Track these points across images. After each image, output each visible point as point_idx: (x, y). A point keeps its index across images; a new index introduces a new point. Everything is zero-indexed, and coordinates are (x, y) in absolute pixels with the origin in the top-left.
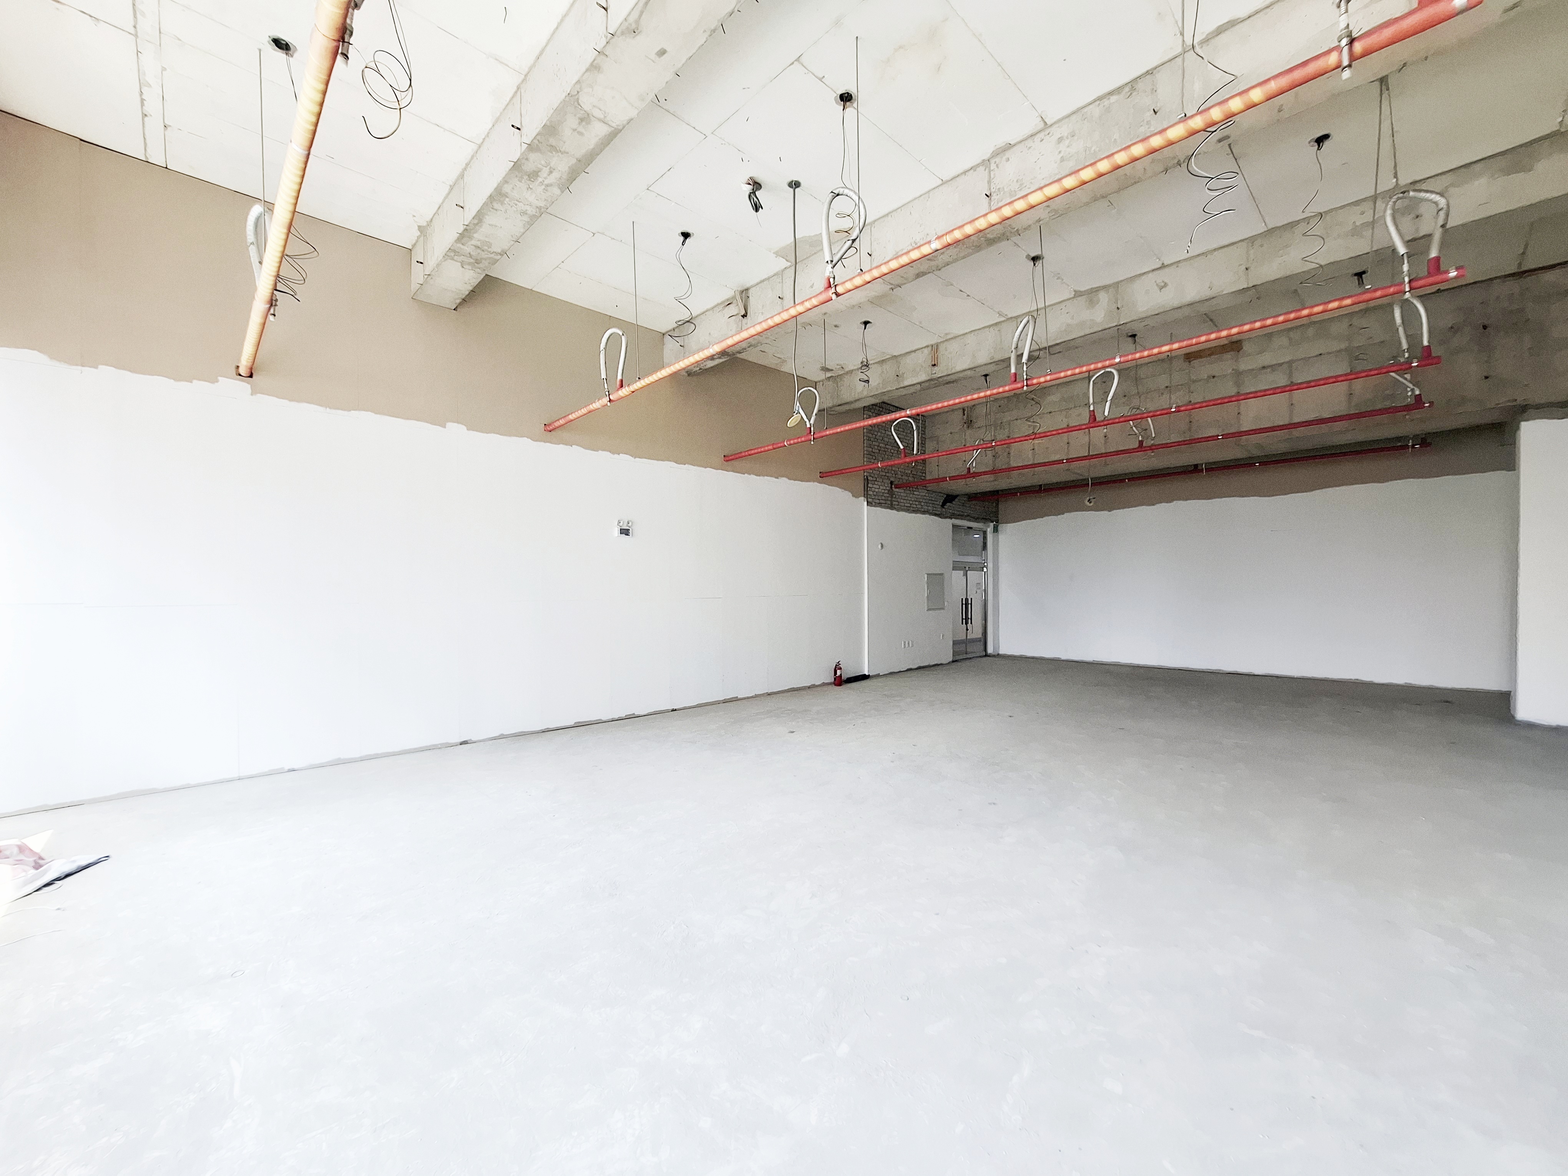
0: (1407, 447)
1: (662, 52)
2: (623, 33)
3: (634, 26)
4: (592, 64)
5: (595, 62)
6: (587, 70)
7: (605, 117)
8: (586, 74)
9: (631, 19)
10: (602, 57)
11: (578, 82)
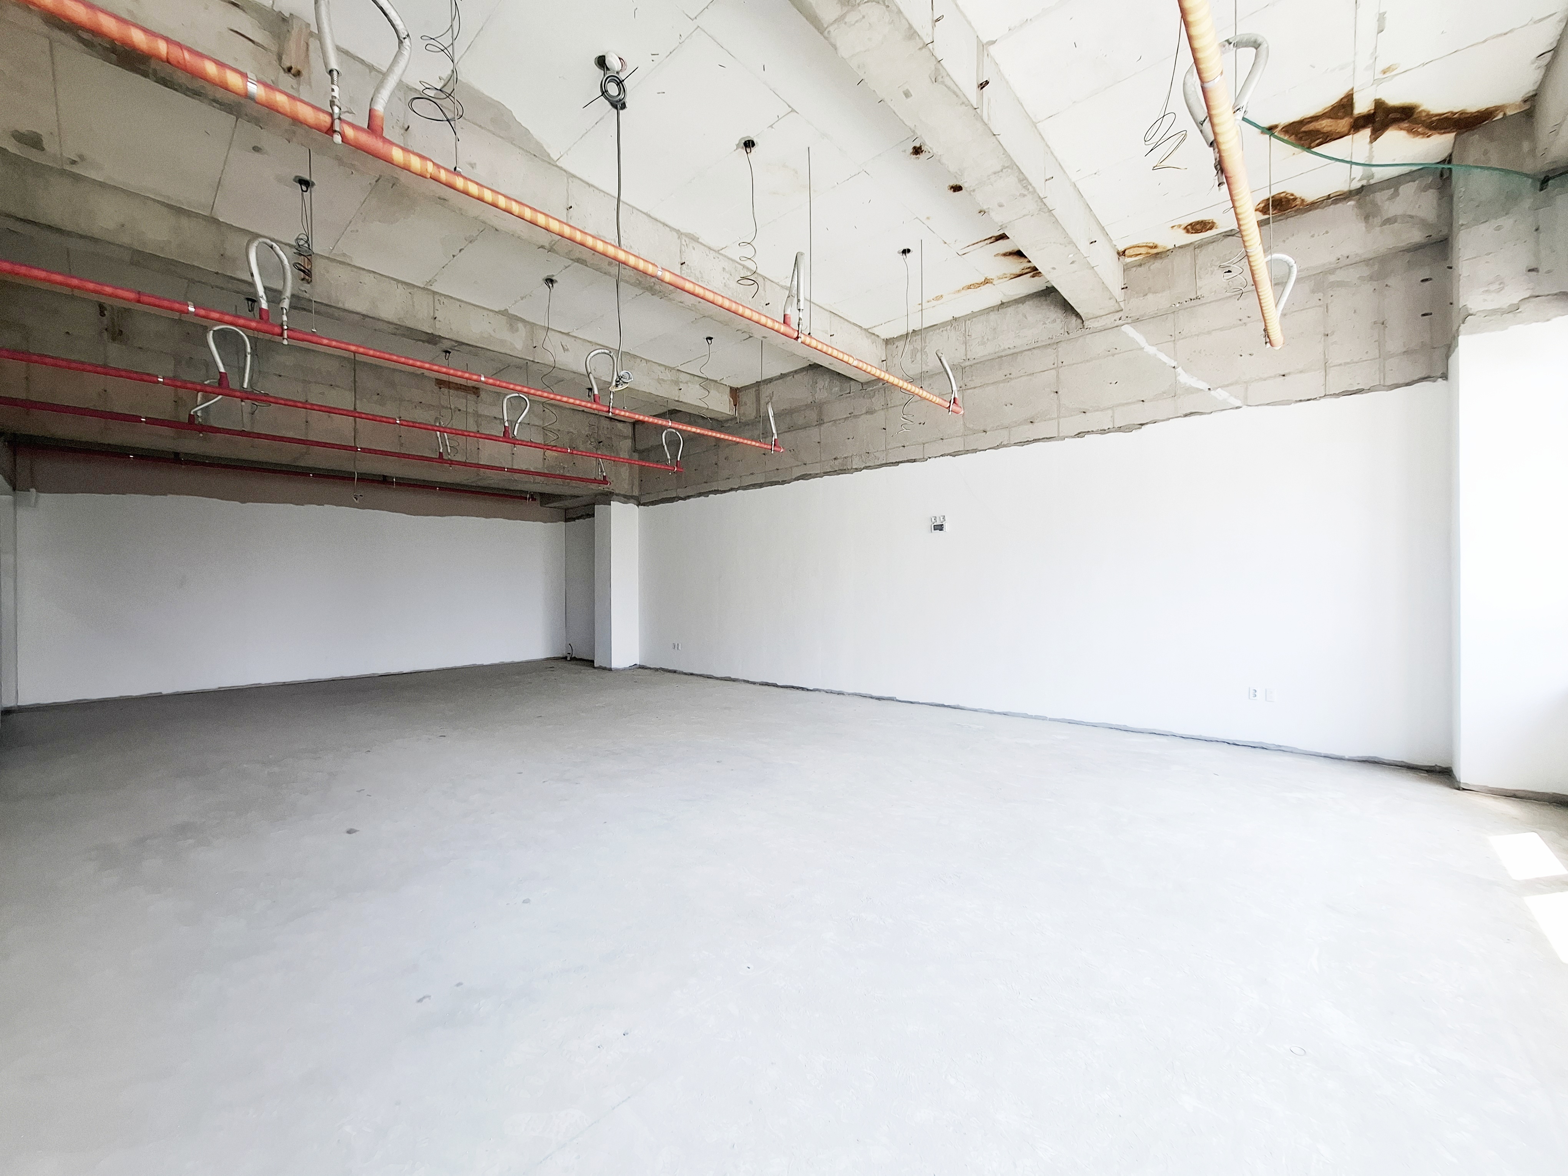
0: (526, 498)
1: (907, 94)
2: (937, 69)
3: (940, 79)
4: (915, 32)
5: (917, 37)
6: (911, 27)
7: (846, 23)
8: (907, 23)
9: (947, 81)
10: (921, 45)
11: (900, 12)
